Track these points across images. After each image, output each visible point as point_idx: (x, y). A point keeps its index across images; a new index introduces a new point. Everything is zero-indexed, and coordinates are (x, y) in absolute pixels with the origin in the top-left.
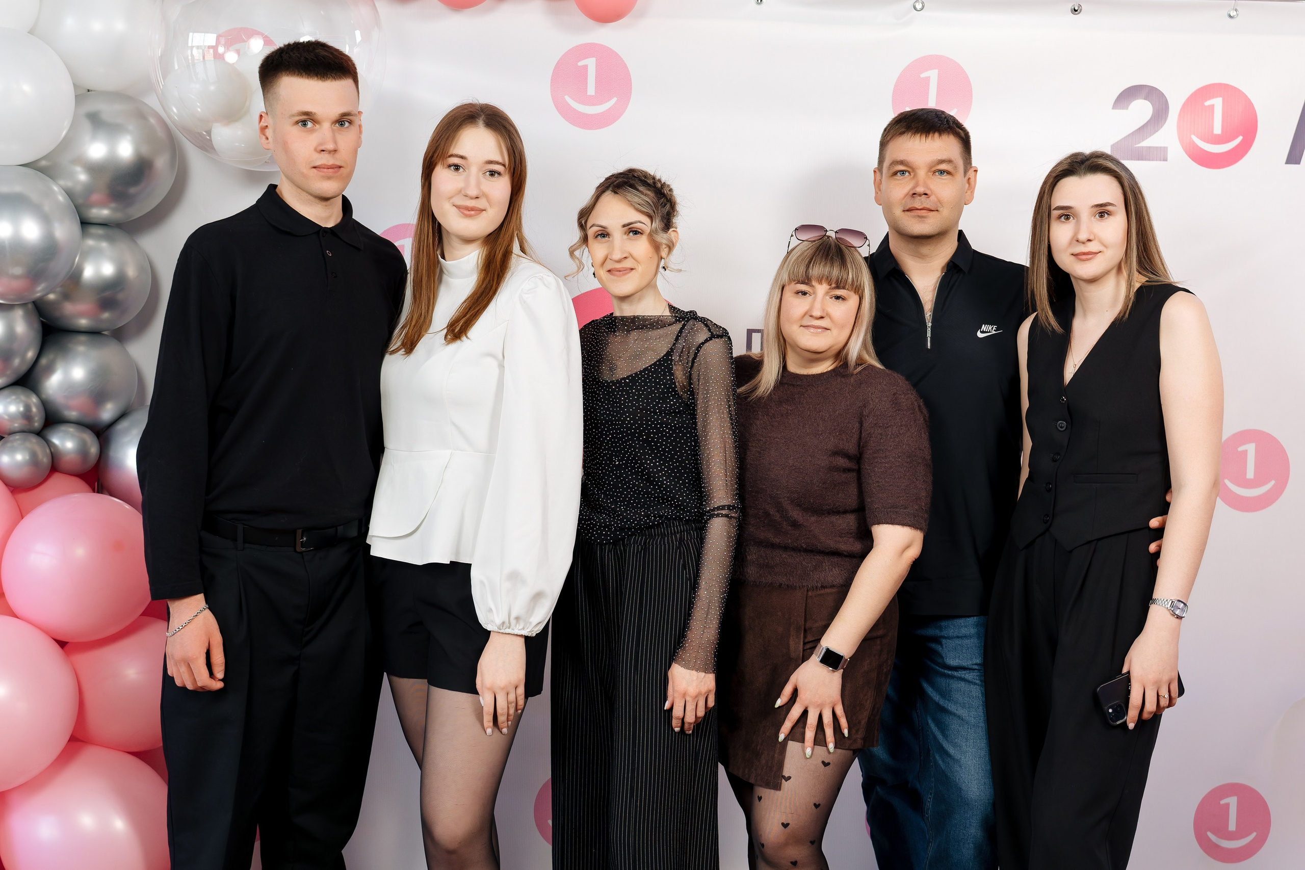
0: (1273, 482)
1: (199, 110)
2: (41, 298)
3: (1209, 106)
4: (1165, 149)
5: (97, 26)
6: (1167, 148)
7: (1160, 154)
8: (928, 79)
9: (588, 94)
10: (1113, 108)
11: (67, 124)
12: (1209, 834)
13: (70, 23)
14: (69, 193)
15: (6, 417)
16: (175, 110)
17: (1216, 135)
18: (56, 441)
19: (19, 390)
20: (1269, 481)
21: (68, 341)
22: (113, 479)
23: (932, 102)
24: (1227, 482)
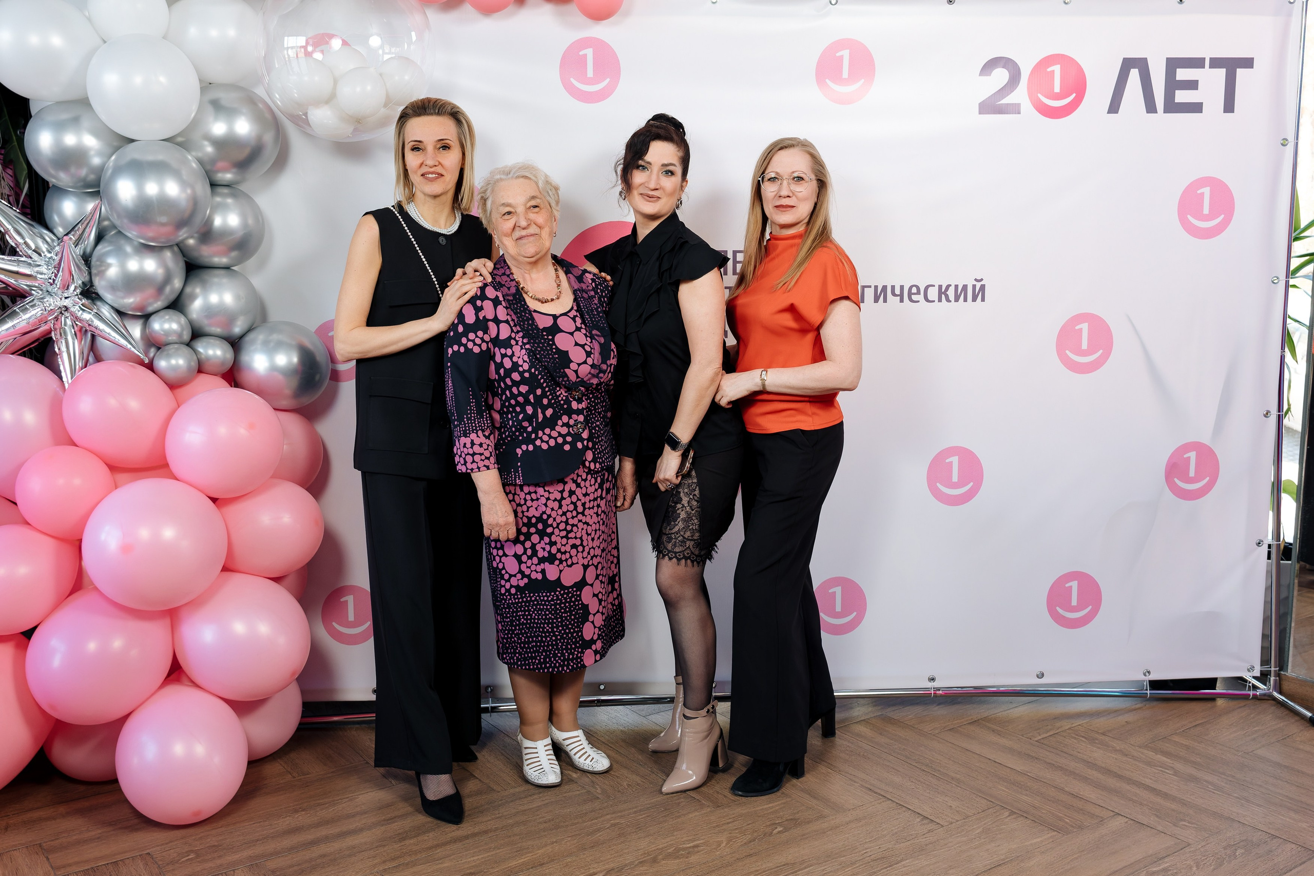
0: (1101, 351)
1: (296, 95)
2: (183, 241)
3: (1050, 71)
4: (1019, 105)
5: (214, 33)
6: (1020, 104)
7: (1015, 109)
8: (842, 57)
9: (588, 76)
10: (980, 75)
11: (194, 108)
12: (1058, 608)
13: (193, 32)
14: (201, 162)
15: (162, 333)
16: (277, 96)
17: (1056, 93)
18: (201, 350)
19: (170, 311)
20: (1099, 351)
21: (206, 275)
22: (245, 377)
23: (845, 74)
24: (1067, 352)
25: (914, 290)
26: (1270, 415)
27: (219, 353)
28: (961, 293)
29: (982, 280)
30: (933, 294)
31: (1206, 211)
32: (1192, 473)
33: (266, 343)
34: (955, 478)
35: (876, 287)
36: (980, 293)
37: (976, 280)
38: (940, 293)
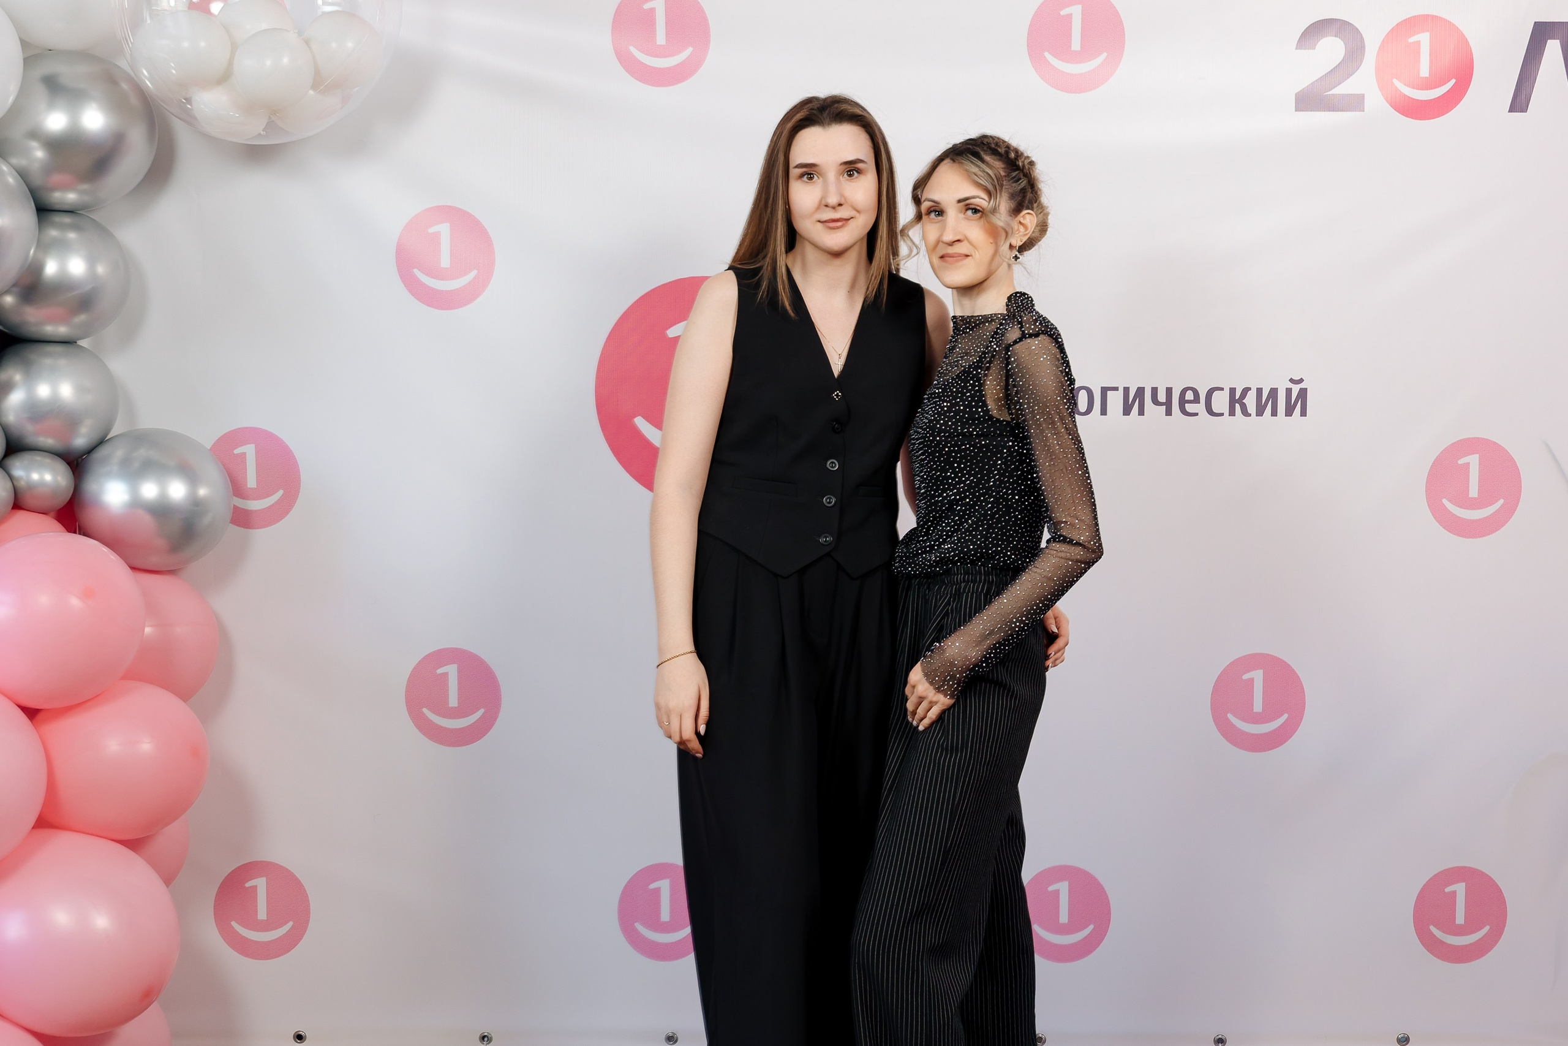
0: (1501, 501)
3: (1413, 43)
4: (1361, 97)
6: (1363, 95)
7: (1354, 103)
8: (1070, 16)
9: (658, 43)
10: (1296, 49)
11: (14, 89)
12: (1433, 929)
14: (22, 174)
16: (144, 72)
17: (1422, 78)
18: (19, 473)
20: (1497, 501)
21: (32, 353)
22: (91, 517)
23: (1076, 45)
24: (1445, 501)
25: (1189, 396)
27: (48, 477)
28: (1267, 402)
29: (1301, 381)
30: (1221, 402)
33: (125, 463)
34: (1258, 706)
35: (1126, 390)
36: (1297, 403)
37: (1292, 381)
38: (1233, 401)
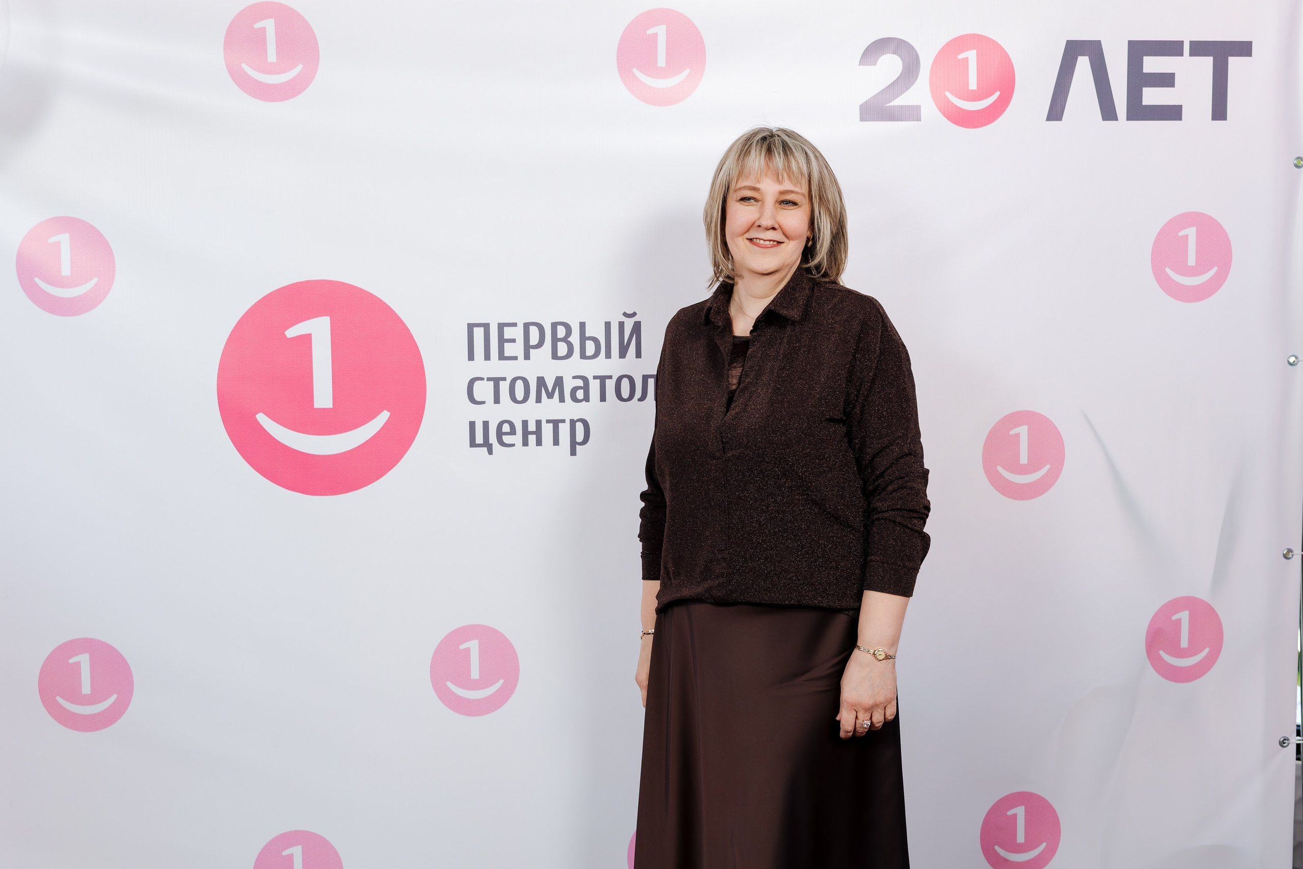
0: (1048, 467)
3: (962, 59)
8: (655, 36)
9: (269, 61)
12: (997, 848)
20: (1044, 466)
24: (999, 468)
26: (1293, 555)
31: (1192, 261)
32: (1184, 643)
